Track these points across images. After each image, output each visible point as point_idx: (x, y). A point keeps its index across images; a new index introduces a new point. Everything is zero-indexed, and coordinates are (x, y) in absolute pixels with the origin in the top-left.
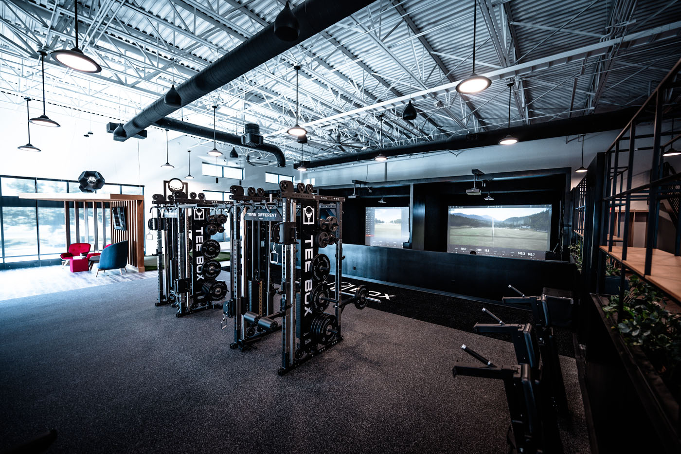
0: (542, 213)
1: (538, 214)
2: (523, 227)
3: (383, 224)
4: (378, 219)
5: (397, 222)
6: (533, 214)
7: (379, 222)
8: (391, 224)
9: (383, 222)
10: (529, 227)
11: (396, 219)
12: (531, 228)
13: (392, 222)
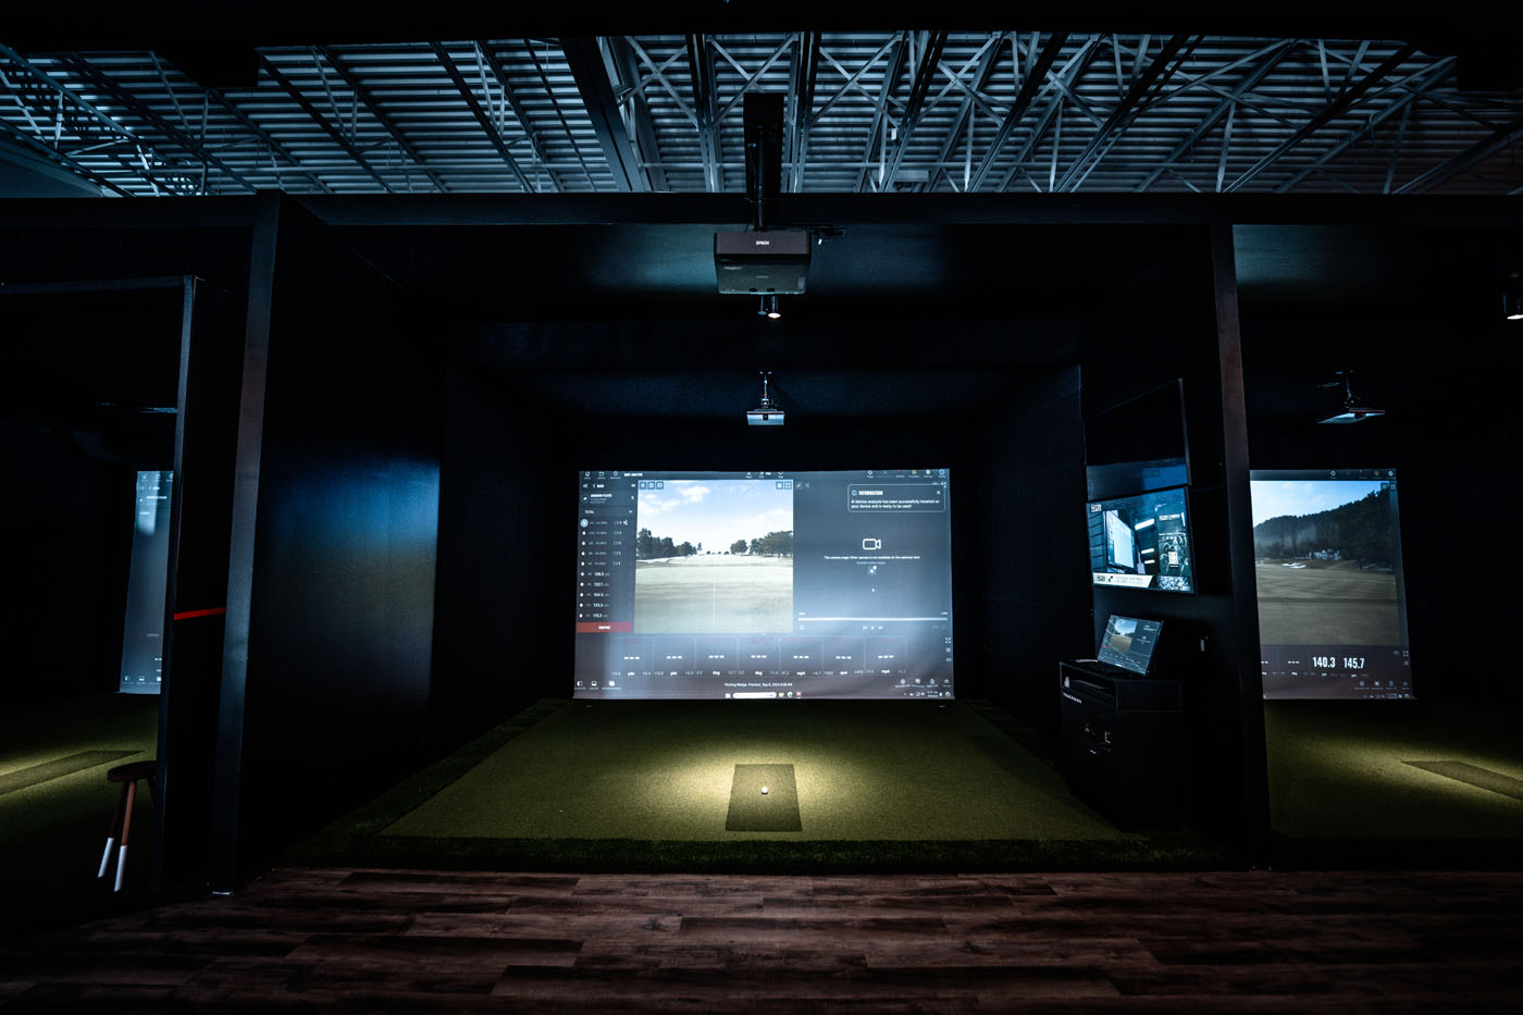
0: (1371, 498)
1: (1357, 503)
2: (1317, 554)
3: (691, 559)
4: (658, 533)
5: (771, 545)
6: (1344, 503)
7: (666, 549)
8: (738, 558)
9: (688, 550)
10: (1337, 556)
11: (761, 534)
12: (1345, 557)
13: (739, 547)
